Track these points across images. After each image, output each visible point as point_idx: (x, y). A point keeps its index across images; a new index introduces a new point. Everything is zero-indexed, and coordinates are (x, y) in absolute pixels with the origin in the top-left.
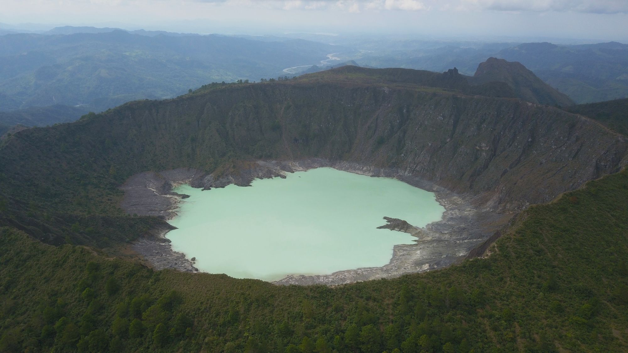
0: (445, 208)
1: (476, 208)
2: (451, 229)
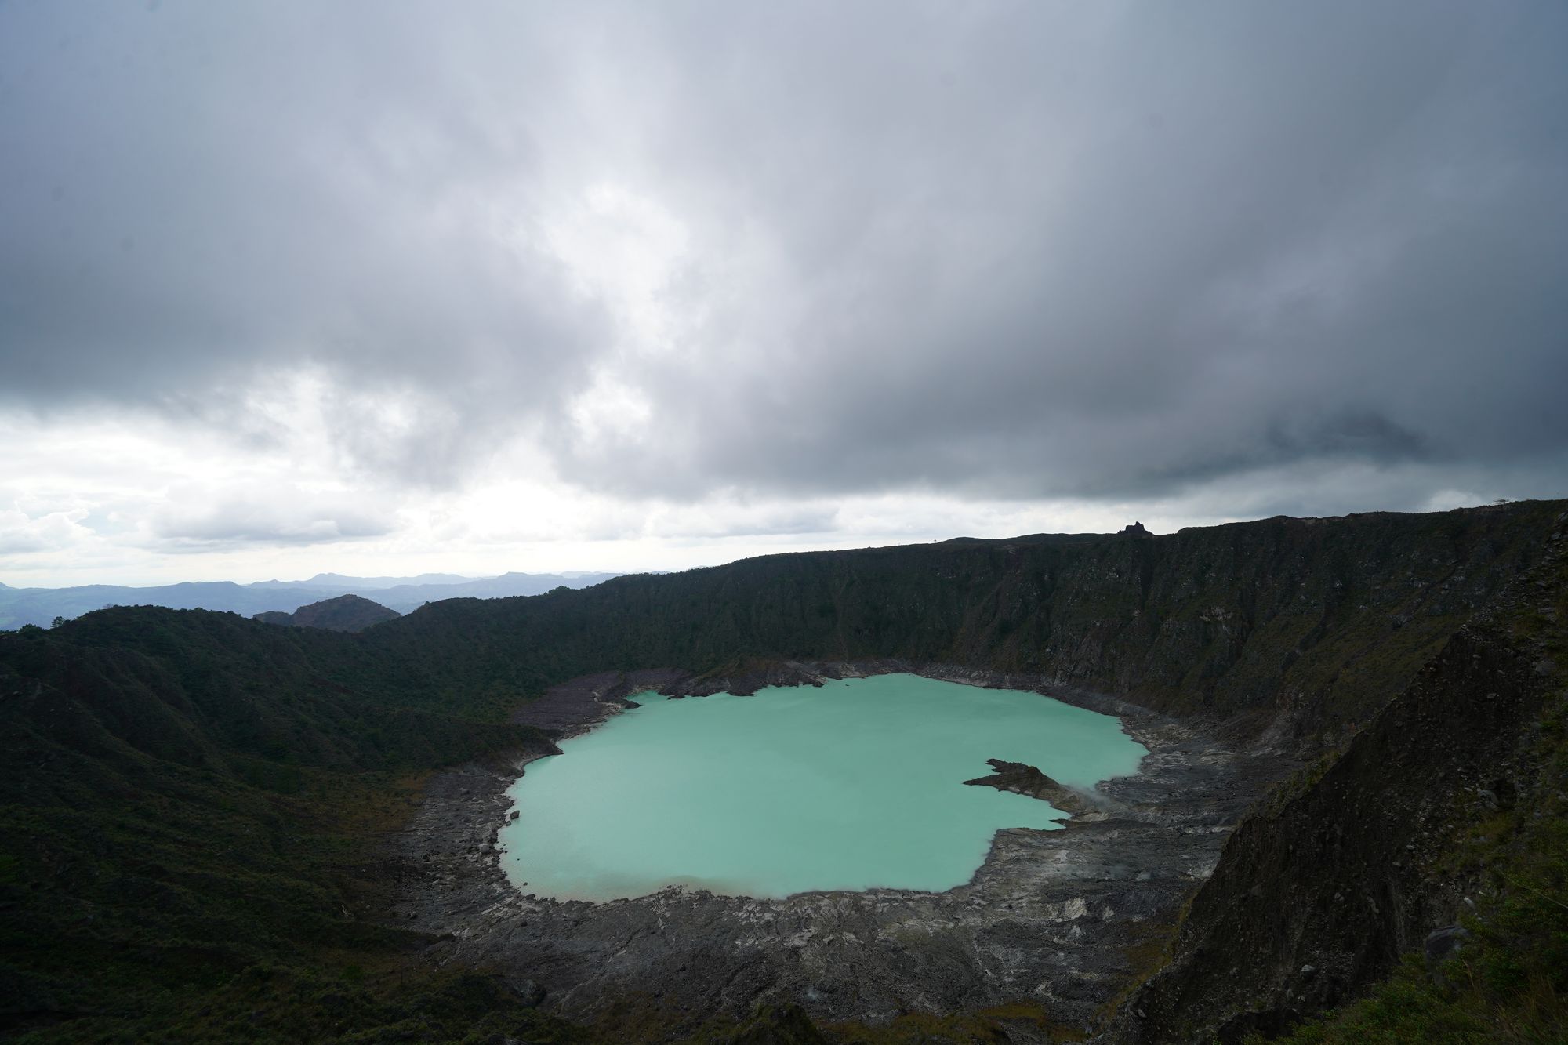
0: (1148, 748)
1: (1233, 748)
2: (1165, 796)
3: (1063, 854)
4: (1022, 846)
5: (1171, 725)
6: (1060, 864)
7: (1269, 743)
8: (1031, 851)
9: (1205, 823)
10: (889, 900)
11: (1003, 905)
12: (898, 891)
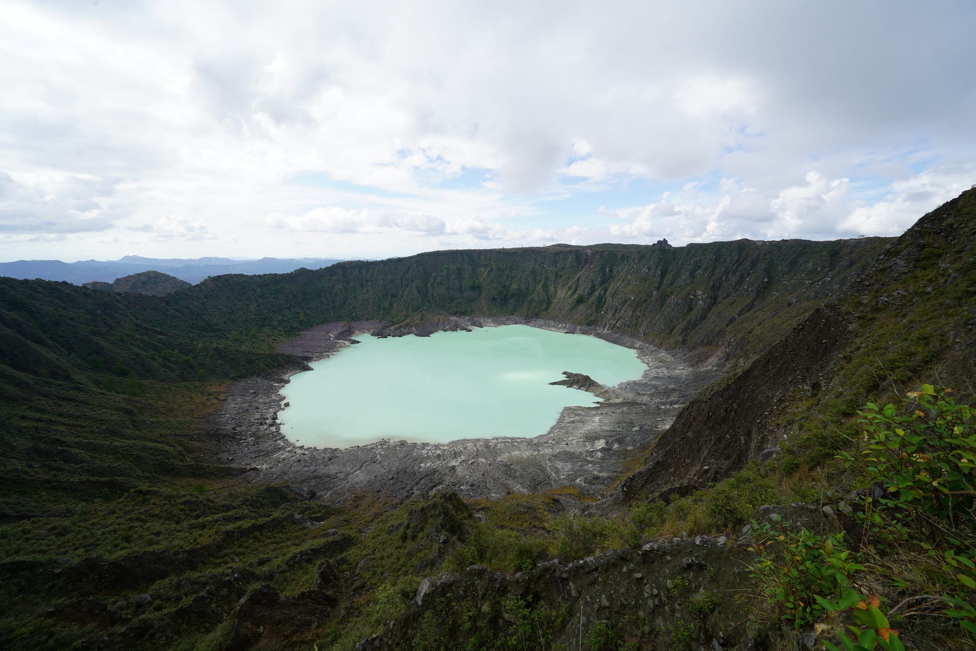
0: (649, 366)
1: (692, 366)
2: (654, 390)
3: (597, 419)
4: (576, 415)
5: (663, 354)
6: (595, 423)
7: (710, 364)
8: (581, 417)
9: (671, 403)
10: (504, 442)
11: (564, 443)
12: (509, 438)
